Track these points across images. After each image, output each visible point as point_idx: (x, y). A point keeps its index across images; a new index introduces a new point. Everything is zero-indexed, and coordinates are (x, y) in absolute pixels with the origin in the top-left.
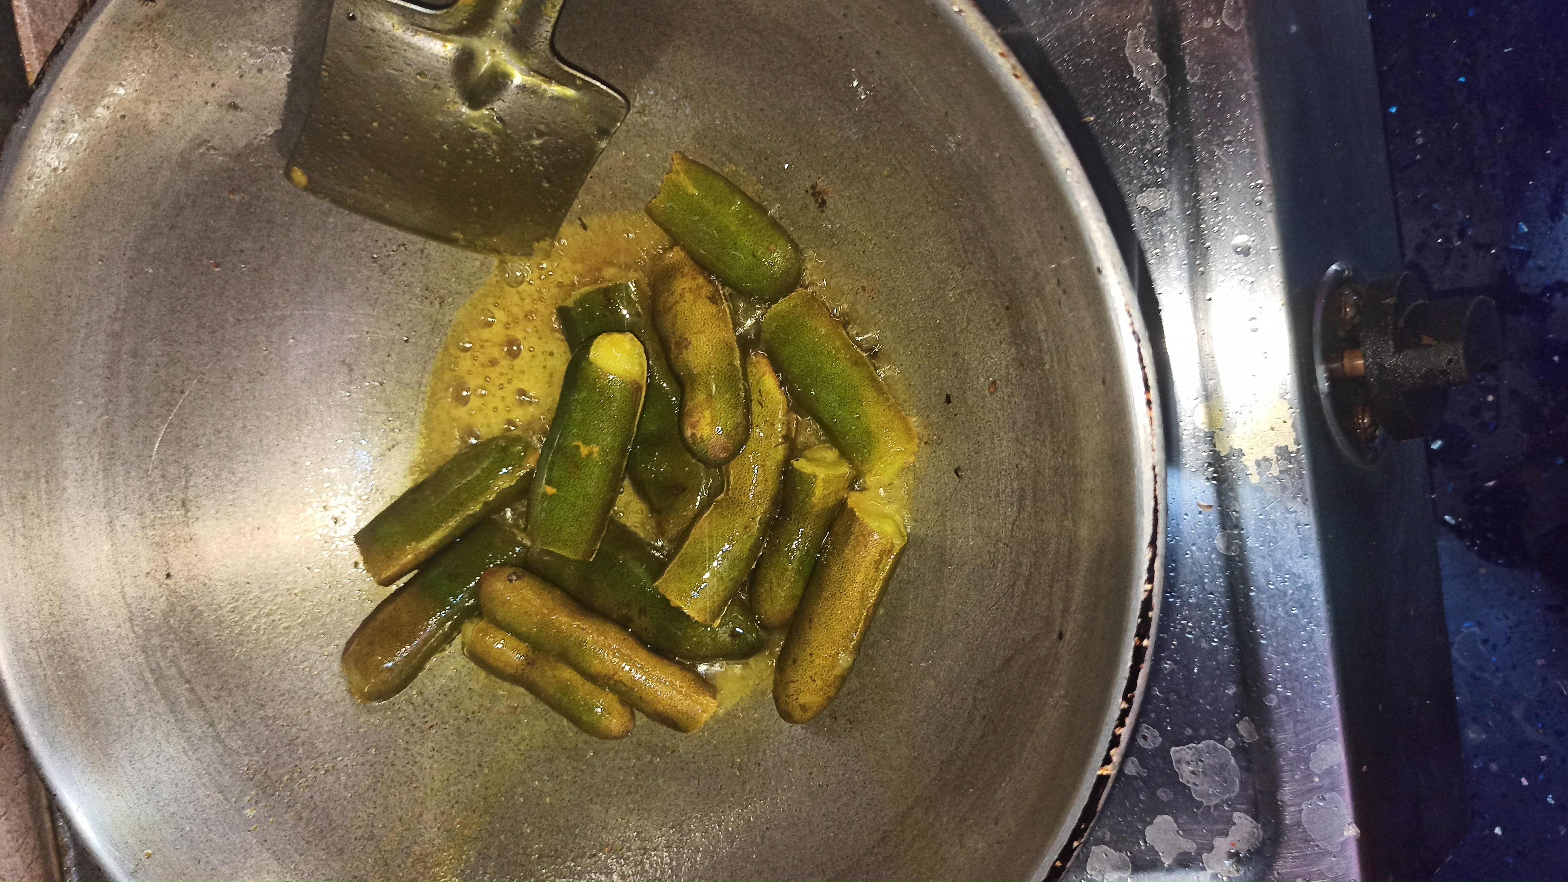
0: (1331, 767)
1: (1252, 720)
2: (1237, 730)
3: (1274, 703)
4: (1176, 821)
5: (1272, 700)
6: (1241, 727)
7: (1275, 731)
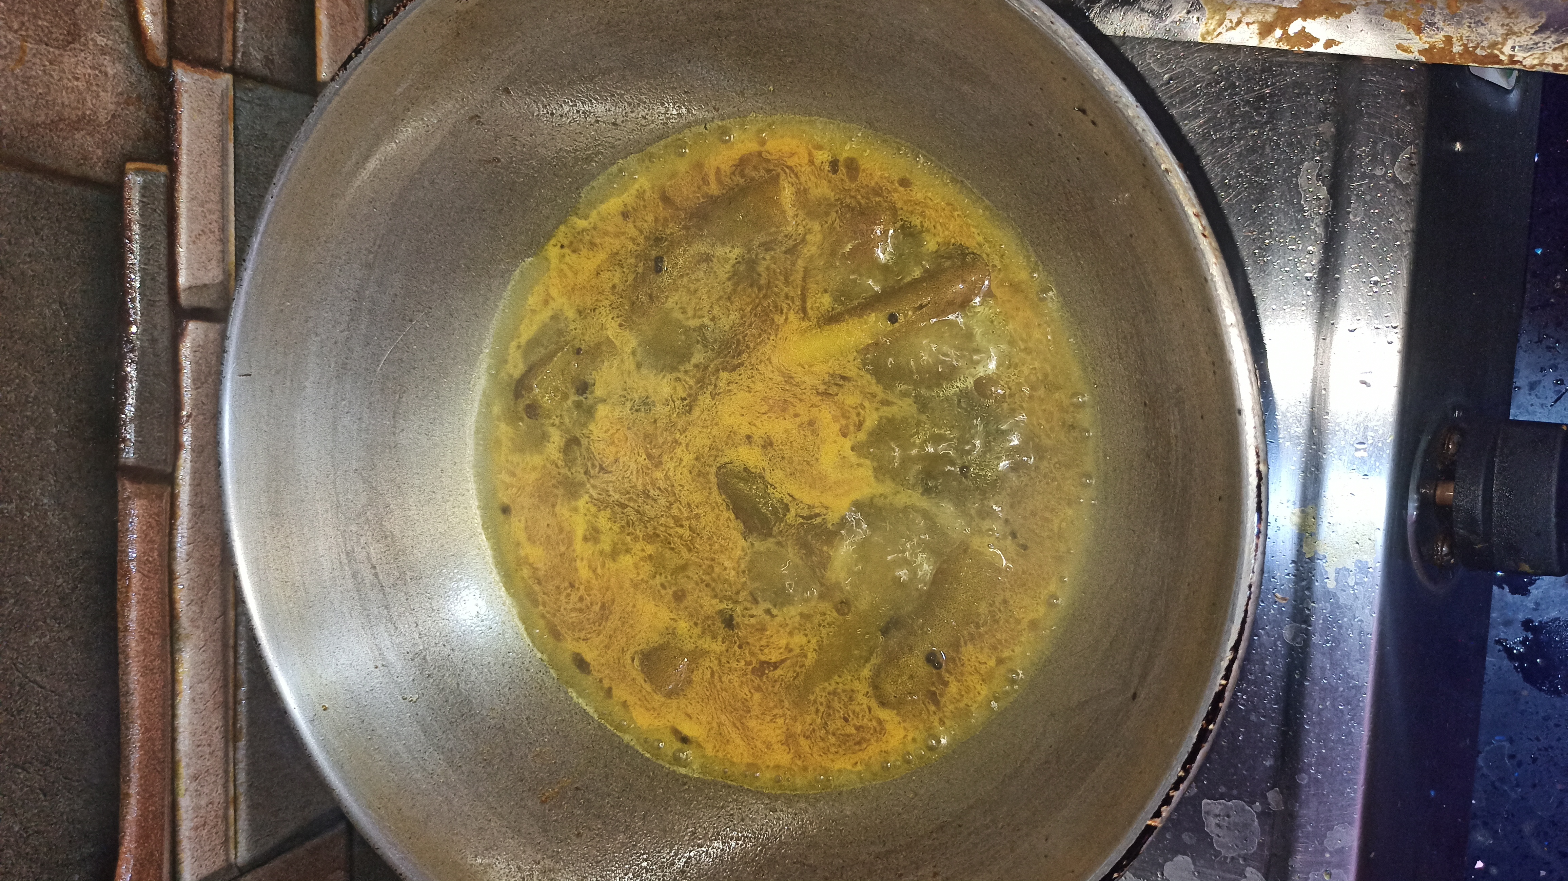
0: (1343, 848)
1: (1282, 793)
2: (1266, 798)
3: (1305, 782)
4: (1194, 864)
5: (1303, 779)
6: (1270, 795)
7: (1300, 806)
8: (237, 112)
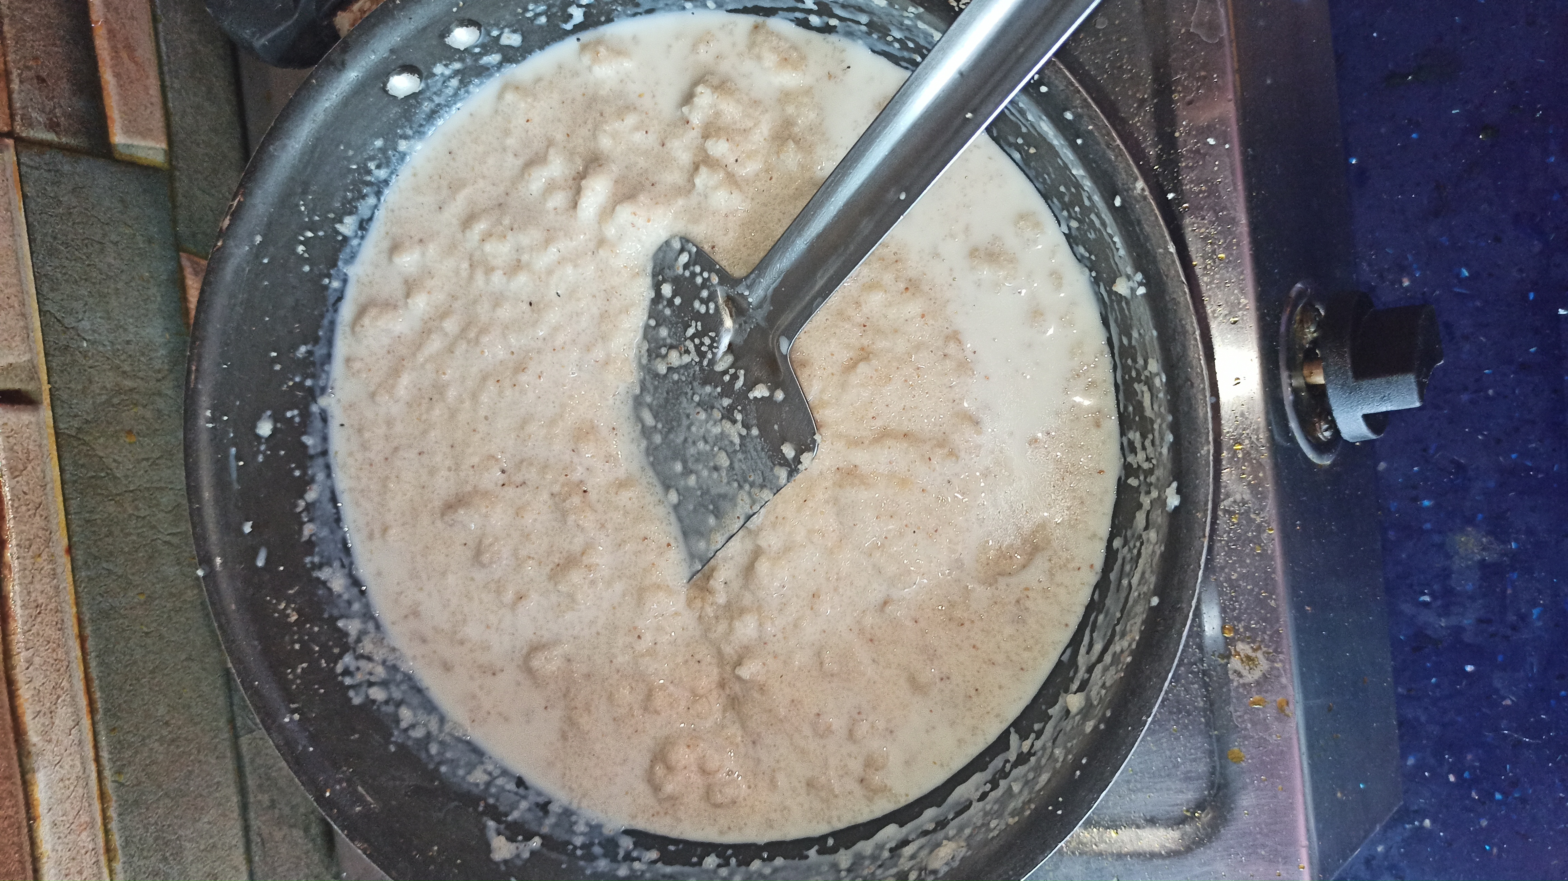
8: (24, 179)
